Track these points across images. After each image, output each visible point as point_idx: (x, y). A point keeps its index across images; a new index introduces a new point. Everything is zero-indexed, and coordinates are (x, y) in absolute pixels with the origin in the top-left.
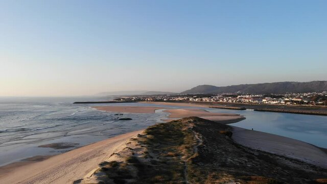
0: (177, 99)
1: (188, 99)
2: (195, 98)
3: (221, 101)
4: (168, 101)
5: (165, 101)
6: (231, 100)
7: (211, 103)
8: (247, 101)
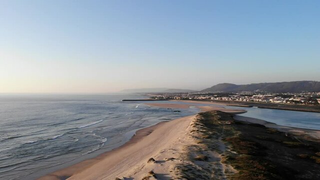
0: (200, 98)
1: (210, 98)
2: (216, 97)
3: (237, 100)
4: (193, 99)
5: (190, 100)
6: (246, 99)
7: (228, 102)
8: (258, 100)
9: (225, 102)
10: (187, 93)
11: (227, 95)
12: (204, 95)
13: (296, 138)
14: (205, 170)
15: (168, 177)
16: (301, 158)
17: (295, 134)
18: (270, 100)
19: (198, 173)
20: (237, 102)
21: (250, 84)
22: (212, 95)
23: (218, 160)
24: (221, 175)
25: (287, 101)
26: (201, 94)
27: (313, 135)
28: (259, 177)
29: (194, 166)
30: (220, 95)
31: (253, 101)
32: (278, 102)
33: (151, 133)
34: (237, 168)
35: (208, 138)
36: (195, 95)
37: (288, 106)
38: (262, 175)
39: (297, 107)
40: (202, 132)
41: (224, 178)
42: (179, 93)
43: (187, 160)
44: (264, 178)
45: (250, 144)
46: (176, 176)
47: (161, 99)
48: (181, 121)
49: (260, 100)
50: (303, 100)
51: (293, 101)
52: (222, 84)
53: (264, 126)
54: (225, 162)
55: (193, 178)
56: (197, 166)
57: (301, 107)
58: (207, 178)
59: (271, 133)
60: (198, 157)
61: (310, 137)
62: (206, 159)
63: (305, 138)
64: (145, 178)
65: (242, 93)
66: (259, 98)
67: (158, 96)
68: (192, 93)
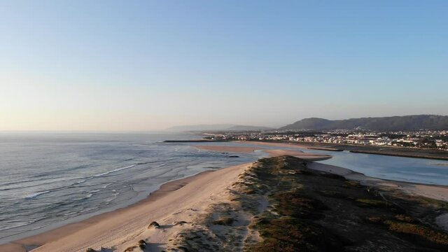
0: (274, 138)
1: (288, 139)
2: (296, 137)
3: (325, 141)
4: (264, 140)
5: (260, 141)
6: (338, 141)
7: (312, 144)
8: (352, 141)
9: (308, 143)
10: (260, 132)
11: (312, 134)
12: (282, 134)
13: (381, 194)
14: (219, 237)
15: (161, 248)
16: (370, 222)
17: (384, 189)
18: (370, 141)
19: (206, 242)
20: (325, 144)
21: (348, 119)
22: (292, 134)
23: (247, 223)
24: (237, 245)
25: (393, 143)
26: (277, 133)
27: (408, 191)
28: (287, 248)
29: (206, 233)
30: (303, 134)
31: (346, 142)
32: (381, 144)
33: (182, 186)
34: (265, 235)
35: (250, 193)
36: (269, 134)
37: (394, 150)
38: (292, 245)
39: (405, 151)
40: (247, 185)
41: (239, 250)
42: (246, 132)
43: (202, 224)
44: (293, 250)
45: (304, 202)
46: (172, 246)
47: (220, 140)
48: (231, 170)
49: (356, 142)
50: (416, 141)
51: (401, 143)
52: (309, 119)
53: (344, 178)
54: (254, 227)
55: (195, 249)
56: (211, 232)
57: (411, 151)
58: (215, 250)
59: (347, 187)
60: (220, 219)
61: (401, 193)
62: (230, 222)
63: (395, 195)
64: (129, 249)
65: (336, 132)
66: (356, 139)
67: (216, 136)
68: (266, 131)
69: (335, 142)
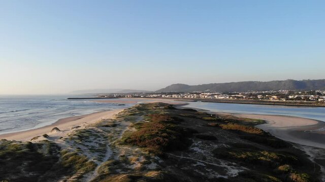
0: (152, 96)
1: (161, 96)
4: (145, 97)
5: (142, 97)
8: (204, 96)
10: (142, 93)
11: (177, 93)
12: (157, 94)
13: (220, 117)
14: (106, 131)
18: (215, 96)
20: (186, 98)
23: (127, 126)
25: (230, 97)
29: (95, 130)
31: (199, 97)
32: (222, 98)
34: (139, 128)
36: (148, 94)
39: (238, 101)
43: (92, 126)
45: (168, 117)
50: (245, 96)
51: (235, 97)
54: (131, 127)
56: (99, 129)
57: (242, 101)
58: (101, 136)
60: (106, 124)
62: (114, 126)
66: (206, 95)
68: (146, 92)
69: (192, 97)
